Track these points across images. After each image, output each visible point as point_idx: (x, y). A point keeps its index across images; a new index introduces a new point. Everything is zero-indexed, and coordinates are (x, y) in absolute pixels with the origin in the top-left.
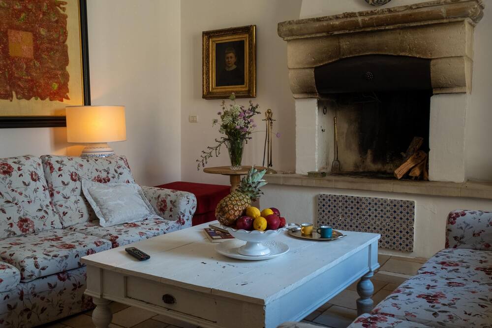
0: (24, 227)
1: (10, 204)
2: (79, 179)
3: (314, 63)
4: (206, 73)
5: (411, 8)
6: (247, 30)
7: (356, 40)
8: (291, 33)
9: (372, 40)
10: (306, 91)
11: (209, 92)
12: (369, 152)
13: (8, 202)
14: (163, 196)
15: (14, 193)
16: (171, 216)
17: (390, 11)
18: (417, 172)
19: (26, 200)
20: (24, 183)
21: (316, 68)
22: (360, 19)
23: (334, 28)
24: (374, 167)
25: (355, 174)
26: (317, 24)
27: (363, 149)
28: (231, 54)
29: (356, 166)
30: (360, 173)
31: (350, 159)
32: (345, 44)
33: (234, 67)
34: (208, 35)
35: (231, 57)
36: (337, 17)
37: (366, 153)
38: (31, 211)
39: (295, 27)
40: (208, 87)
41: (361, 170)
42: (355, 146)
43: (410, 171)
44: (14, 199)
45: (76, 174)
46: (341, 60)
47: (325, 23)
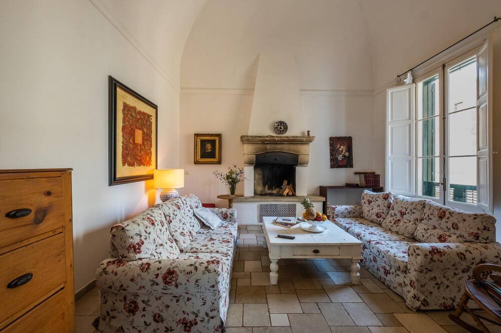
3: (256, 153)
4: (195, 152)
5: (294, 137)
6: (219, 135)
7: (273, 146)
8: (248, 140)
9: (279, 146)
10: (250, 163)
11: (197, 161)
12: (267, 186)
14: (224, 212)
16: (230, 220)
17: (287, 137)
18: (291, 193)
21: (256, 155)
22: (276, 138)
23: (266, 140)
24: (268, 192)
25: (261, 195)
26: (260, 138)
27: (264, 185)
28: (209, 145)
29: (262, 192)
30: (263, 194)
31: (260, 189)
32: (268, 147)
33: (210, 150)
34: (197, 135)
35: (209, 146)
36: (267, 137)
37: (265, 186)
39: (250, 138)
40: (197, 159)
41: (263, 193)
42: (261, 184)
43: (288, 193)
46: (267, 152)
47: (263, 138)
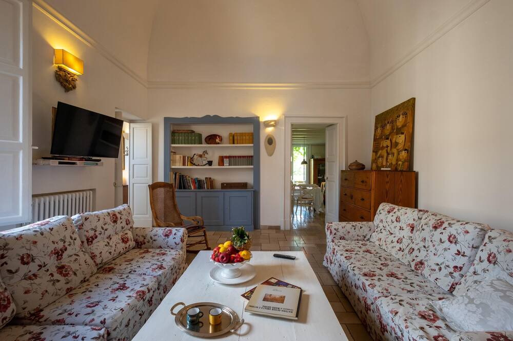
0: (418, 267)
1: (424, 249)
2: (495, 262)
13: (425, 247)
15: (431, 243)
19: (434, 251)
20: (441, 239)
38: (432, 261)
44: (428, 247)
45: (495, 257)
